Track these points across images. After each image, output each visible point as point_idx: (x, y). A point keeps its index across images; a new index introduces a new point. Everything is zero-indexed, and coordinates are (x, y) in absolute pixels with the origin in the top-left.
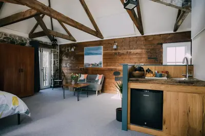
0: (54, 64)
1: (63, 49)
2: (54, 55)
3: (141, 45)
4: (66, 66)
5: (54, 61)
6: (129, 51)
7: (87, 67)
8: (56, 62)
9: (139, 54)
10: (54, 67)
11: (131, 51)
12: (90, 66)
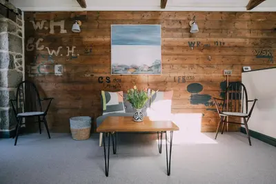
0: (11, 66)
1: (39, 26)
2: (10, 37)
3: (245, 29)
4: (52, 74)
5: (11, 57)
6: (220, 40)
7: (121, 72)
8: (16, 60)
9: (239, 47)
10: (9, 74)
11: (225, 40)
12: (129, 72)
